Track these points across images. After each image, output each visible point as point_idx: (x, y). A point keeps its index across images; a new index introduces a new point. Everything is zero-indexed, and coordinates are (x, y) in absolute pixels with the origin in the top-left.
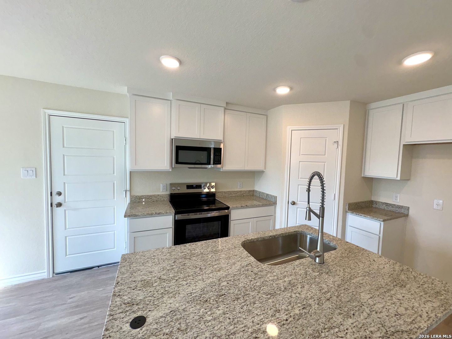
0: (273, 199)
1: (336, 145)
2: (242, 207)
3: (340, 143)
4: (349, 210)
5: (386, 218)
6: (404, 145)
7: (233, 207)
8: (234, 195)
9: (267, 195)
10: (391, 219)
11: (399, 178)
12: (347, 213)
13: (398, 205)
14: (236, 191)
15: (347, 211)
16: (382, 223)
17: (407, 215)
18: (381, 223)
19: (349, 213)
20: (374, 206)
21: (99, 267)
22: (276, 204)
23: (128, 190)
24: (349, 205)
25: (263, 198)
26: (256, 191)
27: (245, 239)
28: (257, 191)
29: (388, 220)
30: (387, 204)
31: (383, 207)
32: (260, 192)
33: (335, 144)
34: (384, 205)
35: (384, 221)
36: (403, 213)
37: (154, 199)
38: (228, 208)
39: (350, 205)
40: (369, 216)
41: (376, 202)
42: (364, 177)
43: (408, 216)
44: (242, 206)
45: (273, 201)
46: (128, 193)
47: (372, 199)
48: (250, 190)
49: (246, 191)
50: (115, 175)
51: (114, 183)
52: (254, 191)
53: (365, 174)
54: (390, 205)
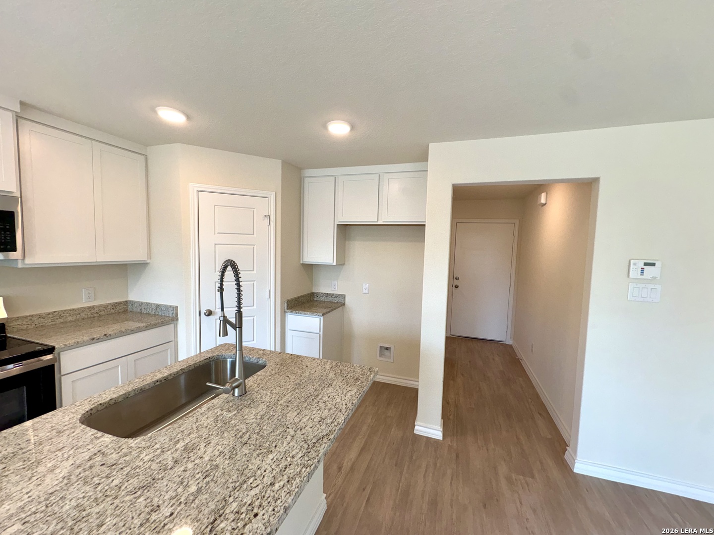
0: (171, 312)
1: (267, 221)
2: (95, 341)
3: (273, 218)
4: (287, 309)
5: (325, 311)
6: (338, 225)
7: (66, 345)
8: (70, 319)
9: (158, 306)
10: (329, 312)
11: (335, 264)
12: (286, 313)
13: (336, 295)
14: (78, 309)
15: (286, 311)
16: (322, 318)
17: (344, 304)
18: (320, 318)
19: (288, 314)
20: (315, 299)
22: (177, 320)
24: (287, 301)
25: (149, 314)
26: (133, 303)
27: (94, 404)
28: (135, 302)
29: (327, 313)
30: (327, 295)
31: (323, 299)
32: (142, 303)
33: (266, 219)
34: (325, 296)
35: (323, 315)
36: (340, 303)
38: (51, 350)
39: (289, 302)
40: (308, 313)
41: (317, 294)
44: (93, 339)
45: (171, 316)
47: (313, 291)
48: (116, 303)
49: (105, 307)
52: (126, 303)
53: (303, 261)
54: (330, 294)
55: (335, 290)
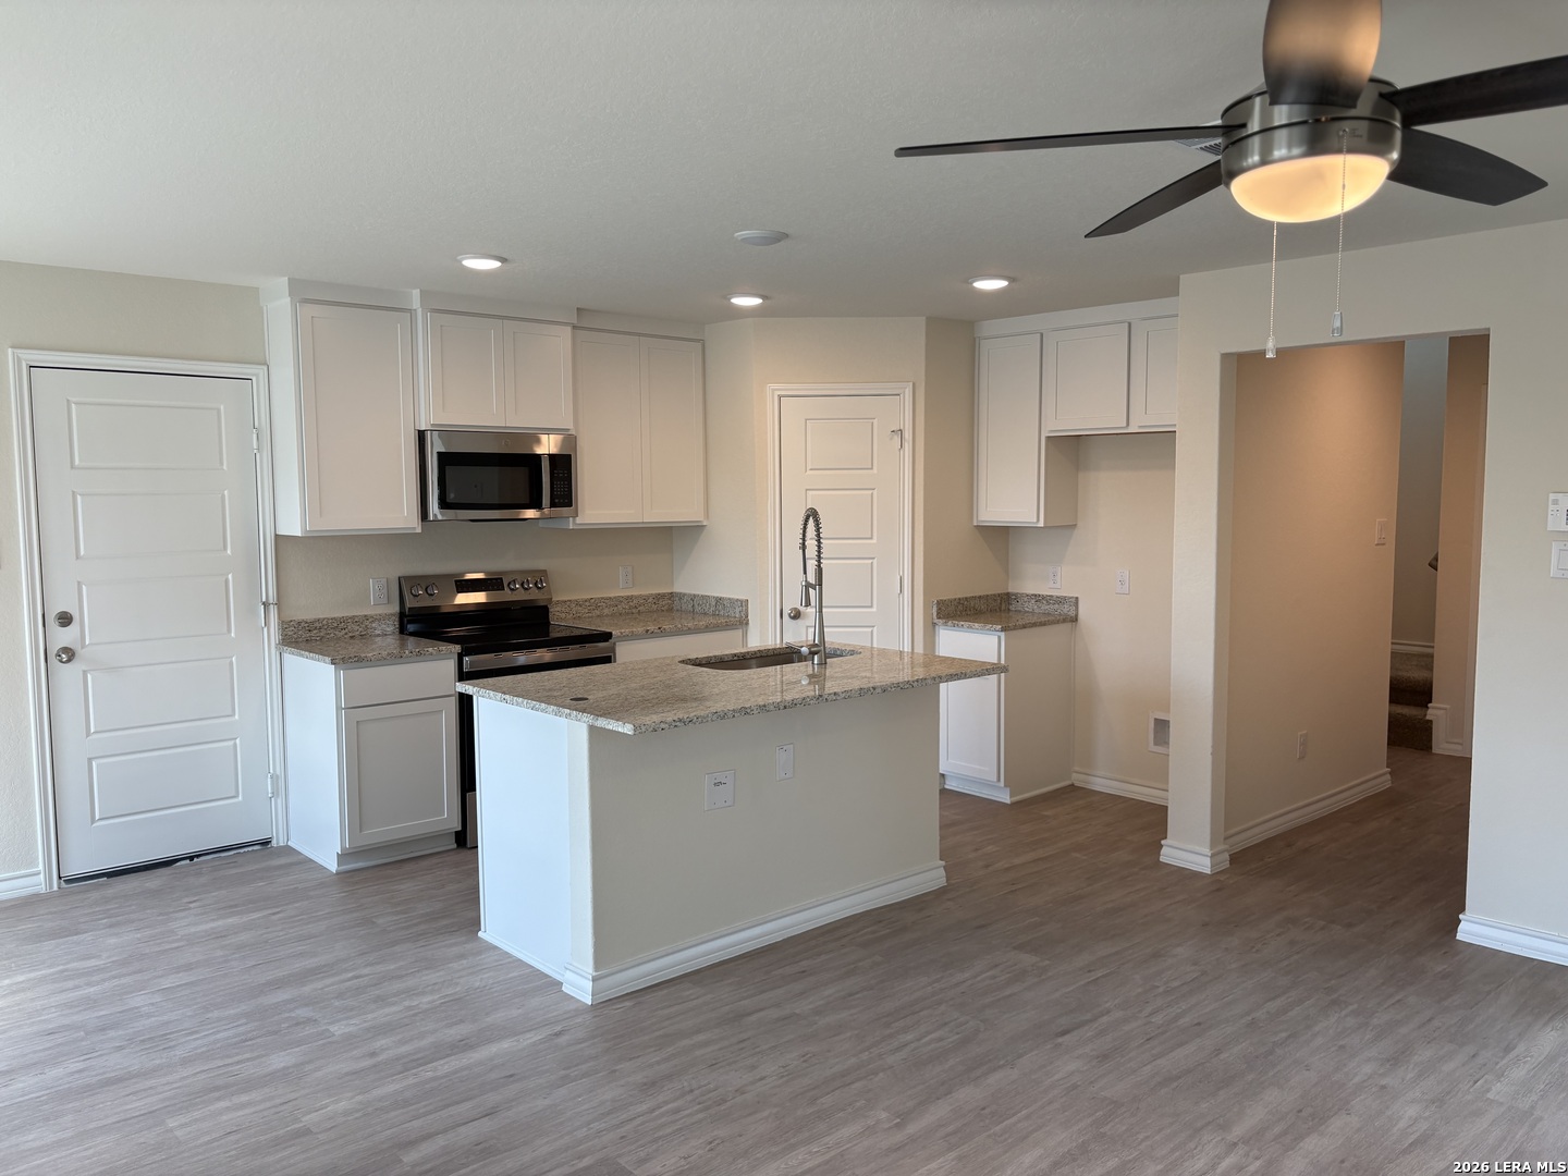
0: (737, 610)
1: (897, 439)
2: (649, 635)
3: (908, 435)
4: (939, 618)
6: (1048, 438)
7: (623, 634)
8: (606, 611)
9: (717, 600)
10: (1024, 627)
11: (1041, 524)
12: (936, 627)
13: (1058, 598)
14: (615, 598)
15: (936, 621)
16: (1002, 635)
17: (1075, 619)
18: (999, 638)
19: (940, 627)
20: (1012, 608)
21: (191, 858)
22: (747, 624)
23: (271, 601)
24: (938, 605)
25: (704, 611)
26: (681, 596)
29: (1015, 627)
30: (1038, 598)
31: (1030, 606)
32: (694, 596)
33: (896, 437)
34: (1033, 601)
35: (1003, 630)
36: (1067, 615)
37: (353, 631)
38: (607, 636)
39: (942, 606)
40: (976, 625)
41: (1017, 597)
42: (977, 526)
43: (1077, 620)
44: (648, 632)
45: (738, 615)
46: (273, 611)
47: (1009, 590)
48: (659, 595)
49: (646, 598)
50: (229, 552)
51: (227, 581)
52: (672, 593)
53: (980, 519)
54: (1044, 597)
55: (1055, 586)
